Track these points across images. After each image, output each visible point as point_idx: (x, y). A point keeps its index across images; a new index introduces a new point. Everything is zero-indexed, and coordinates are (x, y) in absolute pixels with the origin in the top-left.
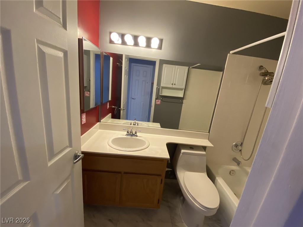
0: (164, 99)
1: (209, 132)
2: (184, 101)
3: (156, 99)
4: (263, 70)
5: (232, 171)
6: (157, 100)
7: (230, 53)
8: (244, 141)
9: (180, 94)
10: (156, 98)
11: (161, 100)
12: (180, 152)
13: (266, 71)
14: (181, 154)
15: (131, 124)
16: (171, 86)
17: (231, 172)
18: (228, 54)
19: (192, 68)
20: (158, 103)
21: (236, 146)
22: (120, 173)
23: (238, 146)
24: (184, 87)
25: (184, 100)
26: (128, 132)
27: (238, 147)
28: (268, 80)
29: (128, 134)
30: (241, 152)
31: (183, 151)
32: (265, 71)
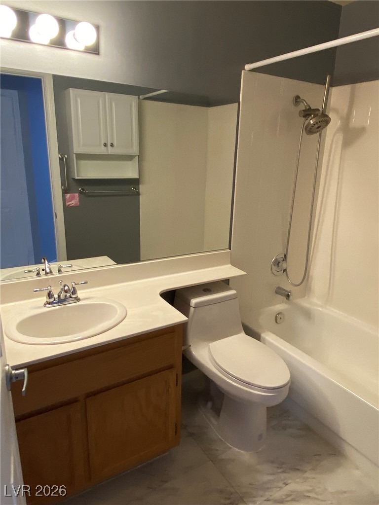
0: (89, 190)
1: (230, 248)
2: (142, 188)
3: (65, 192)
4: (302, 104)
5: (278, 314)
6: (68, 196)
7: (244, 69)
8: (289, 250)
9: (129, 171)
10: (62, 190)
11: (80, 193)
12: (189, 306)
13: (308, 108)
14: (192, 309)
15: (38, 274)
16: (102, 150)
17: (278, 318)
18: (243, 71)
19: (146, 99)
20: (73, 202)
21: (277, 263)
22: (75, 401)
23: (279, 263)
24: (135, 150)
25: (140, 186)
26: (50, 295)
27: (282, 265)
28: (314, 125)
29: (52, 300)
30: (286, 273)
31: (194, 301)
32: (305, 107)
